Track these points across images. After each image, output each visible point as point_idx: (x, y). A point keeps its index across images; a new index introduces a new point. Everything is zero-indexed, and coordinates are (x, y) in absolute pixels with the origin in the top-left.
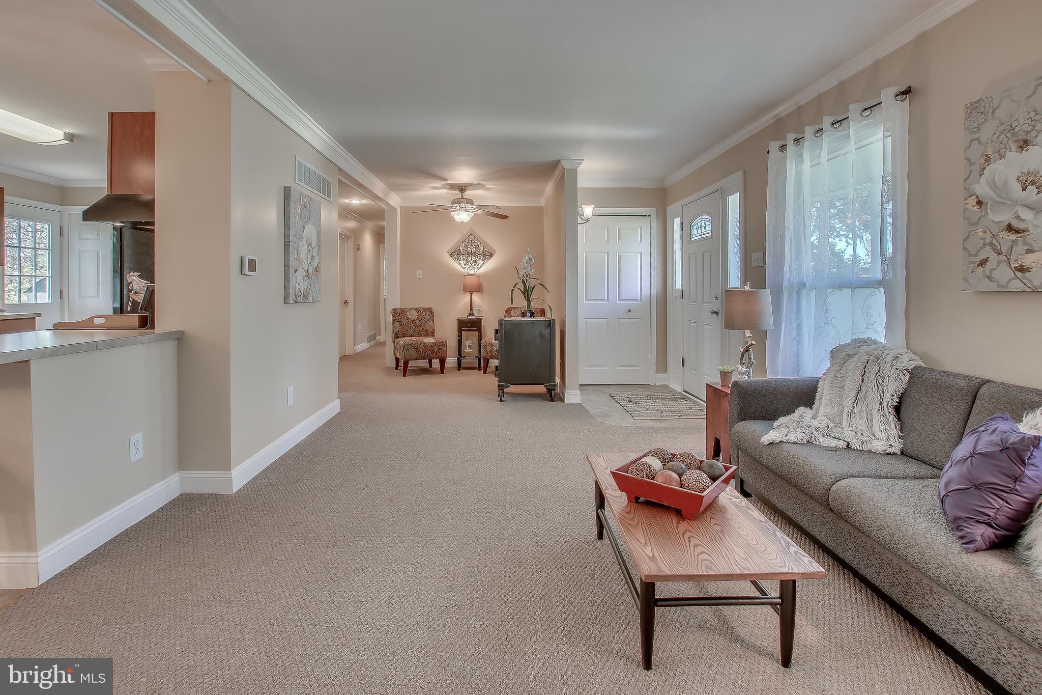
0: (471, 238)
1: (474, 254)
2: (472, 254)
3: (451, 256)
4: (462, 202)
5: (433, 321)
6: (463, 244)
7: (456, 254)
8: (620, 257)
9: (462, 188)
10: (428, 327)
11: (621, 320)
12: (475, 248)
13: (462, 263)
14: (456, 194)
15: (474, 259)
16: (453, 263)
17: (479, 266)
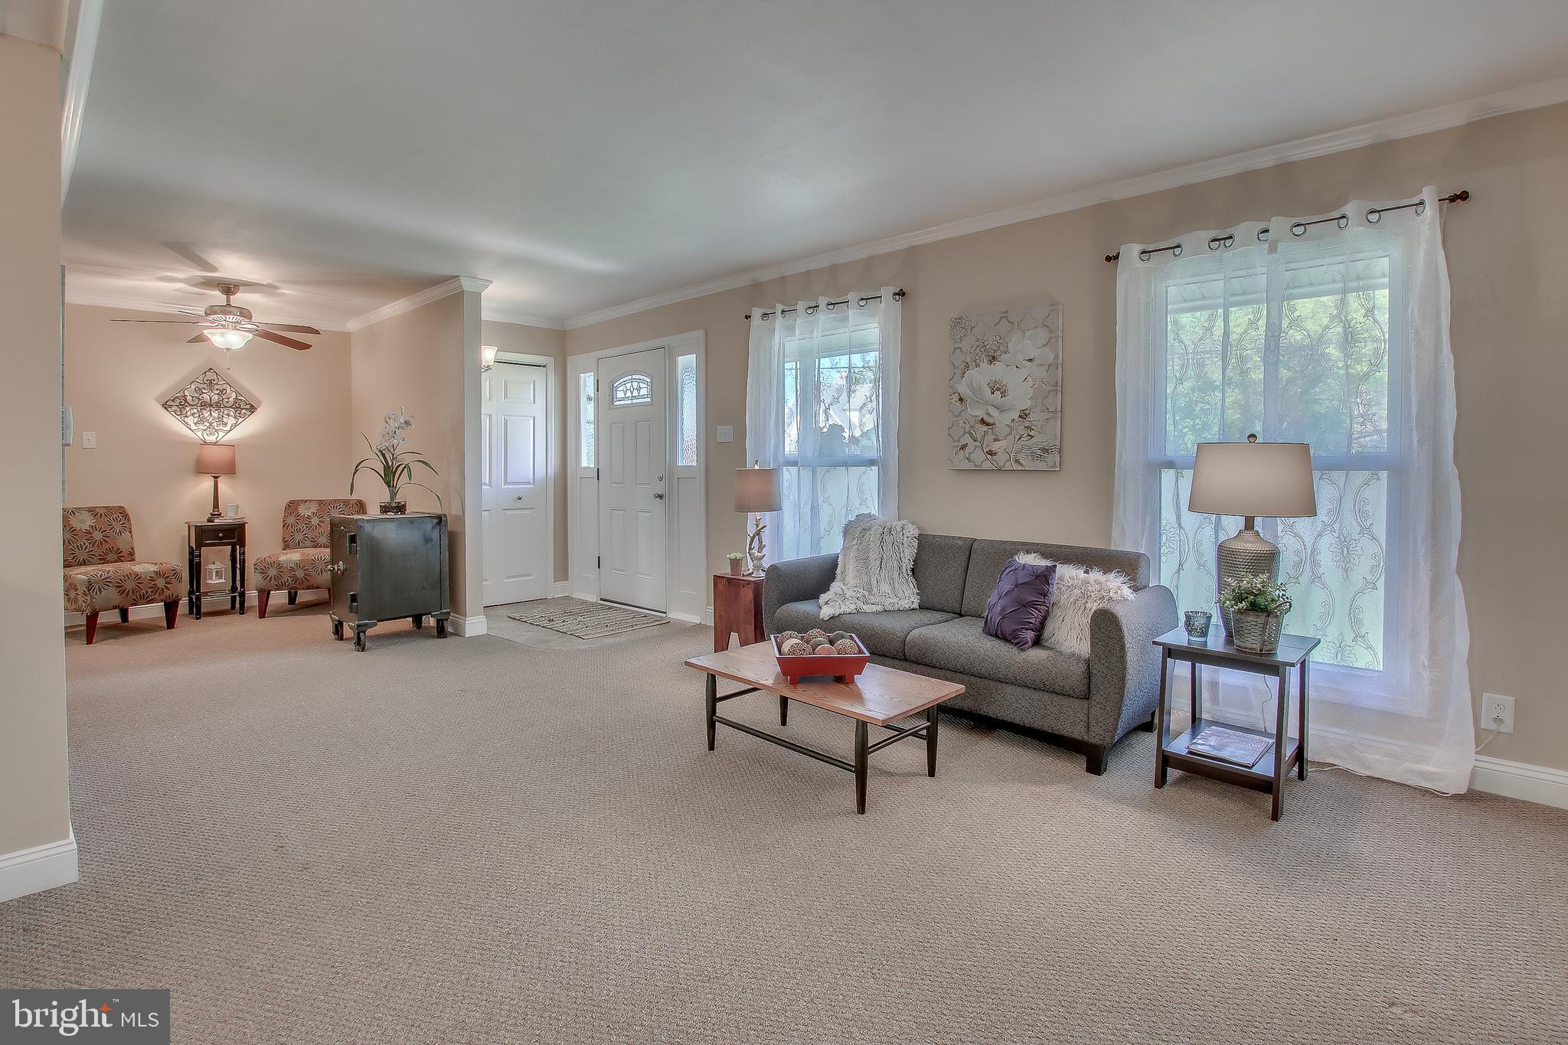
0: (210, 376)
1: (218, 406)
2: (211, 405)
3: (166, 406)
4: (230, 313)
5: (130, 532)
6: (193, 387)
7: (177, 403)
8: (506, 421)
9: (228, 288)
10: (121, 542)
11: (507, 512)
12: (218, 394)
13: (190, 420)
14: (217, 297)
15: (216, 415)
16: (172, 422)
17: (228, 428)
